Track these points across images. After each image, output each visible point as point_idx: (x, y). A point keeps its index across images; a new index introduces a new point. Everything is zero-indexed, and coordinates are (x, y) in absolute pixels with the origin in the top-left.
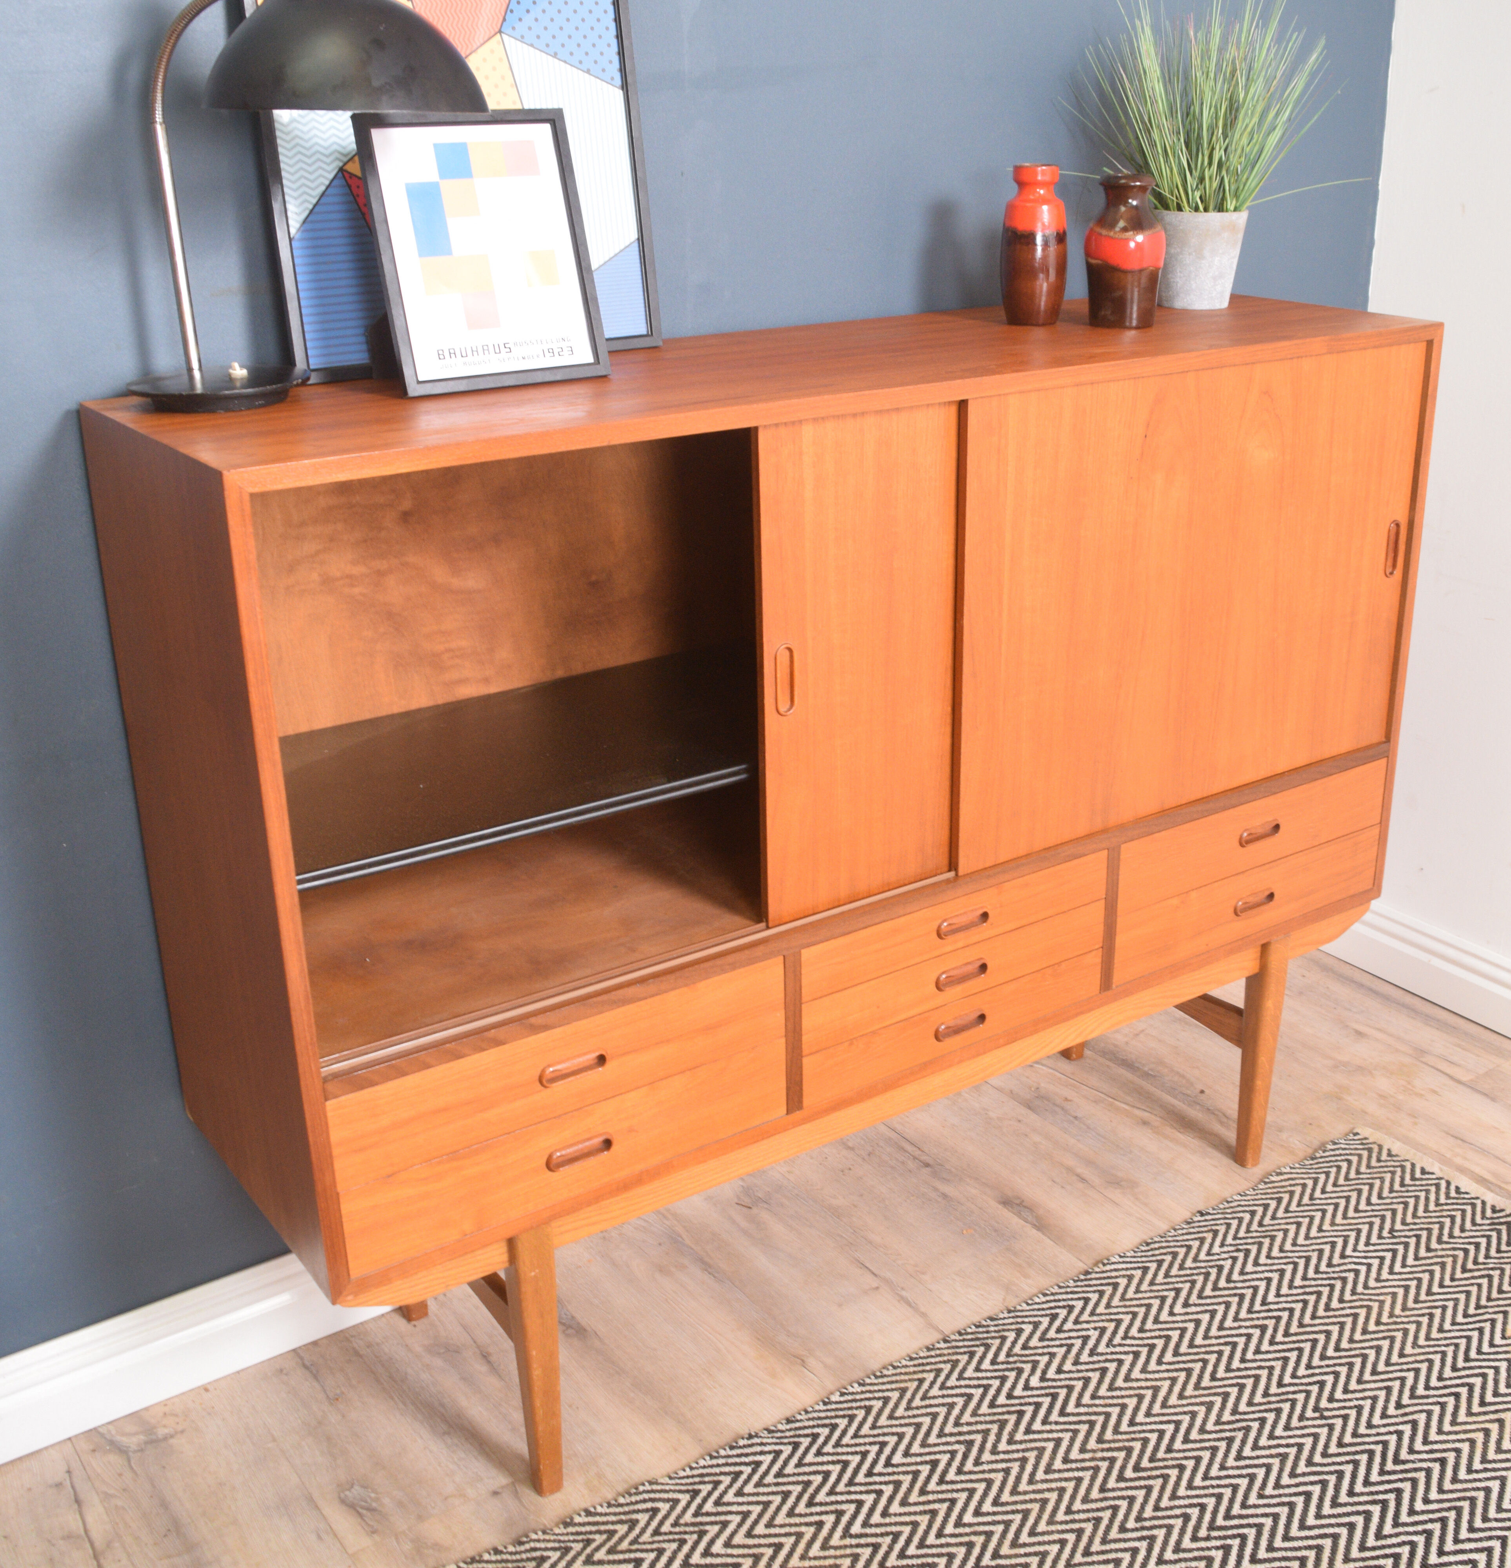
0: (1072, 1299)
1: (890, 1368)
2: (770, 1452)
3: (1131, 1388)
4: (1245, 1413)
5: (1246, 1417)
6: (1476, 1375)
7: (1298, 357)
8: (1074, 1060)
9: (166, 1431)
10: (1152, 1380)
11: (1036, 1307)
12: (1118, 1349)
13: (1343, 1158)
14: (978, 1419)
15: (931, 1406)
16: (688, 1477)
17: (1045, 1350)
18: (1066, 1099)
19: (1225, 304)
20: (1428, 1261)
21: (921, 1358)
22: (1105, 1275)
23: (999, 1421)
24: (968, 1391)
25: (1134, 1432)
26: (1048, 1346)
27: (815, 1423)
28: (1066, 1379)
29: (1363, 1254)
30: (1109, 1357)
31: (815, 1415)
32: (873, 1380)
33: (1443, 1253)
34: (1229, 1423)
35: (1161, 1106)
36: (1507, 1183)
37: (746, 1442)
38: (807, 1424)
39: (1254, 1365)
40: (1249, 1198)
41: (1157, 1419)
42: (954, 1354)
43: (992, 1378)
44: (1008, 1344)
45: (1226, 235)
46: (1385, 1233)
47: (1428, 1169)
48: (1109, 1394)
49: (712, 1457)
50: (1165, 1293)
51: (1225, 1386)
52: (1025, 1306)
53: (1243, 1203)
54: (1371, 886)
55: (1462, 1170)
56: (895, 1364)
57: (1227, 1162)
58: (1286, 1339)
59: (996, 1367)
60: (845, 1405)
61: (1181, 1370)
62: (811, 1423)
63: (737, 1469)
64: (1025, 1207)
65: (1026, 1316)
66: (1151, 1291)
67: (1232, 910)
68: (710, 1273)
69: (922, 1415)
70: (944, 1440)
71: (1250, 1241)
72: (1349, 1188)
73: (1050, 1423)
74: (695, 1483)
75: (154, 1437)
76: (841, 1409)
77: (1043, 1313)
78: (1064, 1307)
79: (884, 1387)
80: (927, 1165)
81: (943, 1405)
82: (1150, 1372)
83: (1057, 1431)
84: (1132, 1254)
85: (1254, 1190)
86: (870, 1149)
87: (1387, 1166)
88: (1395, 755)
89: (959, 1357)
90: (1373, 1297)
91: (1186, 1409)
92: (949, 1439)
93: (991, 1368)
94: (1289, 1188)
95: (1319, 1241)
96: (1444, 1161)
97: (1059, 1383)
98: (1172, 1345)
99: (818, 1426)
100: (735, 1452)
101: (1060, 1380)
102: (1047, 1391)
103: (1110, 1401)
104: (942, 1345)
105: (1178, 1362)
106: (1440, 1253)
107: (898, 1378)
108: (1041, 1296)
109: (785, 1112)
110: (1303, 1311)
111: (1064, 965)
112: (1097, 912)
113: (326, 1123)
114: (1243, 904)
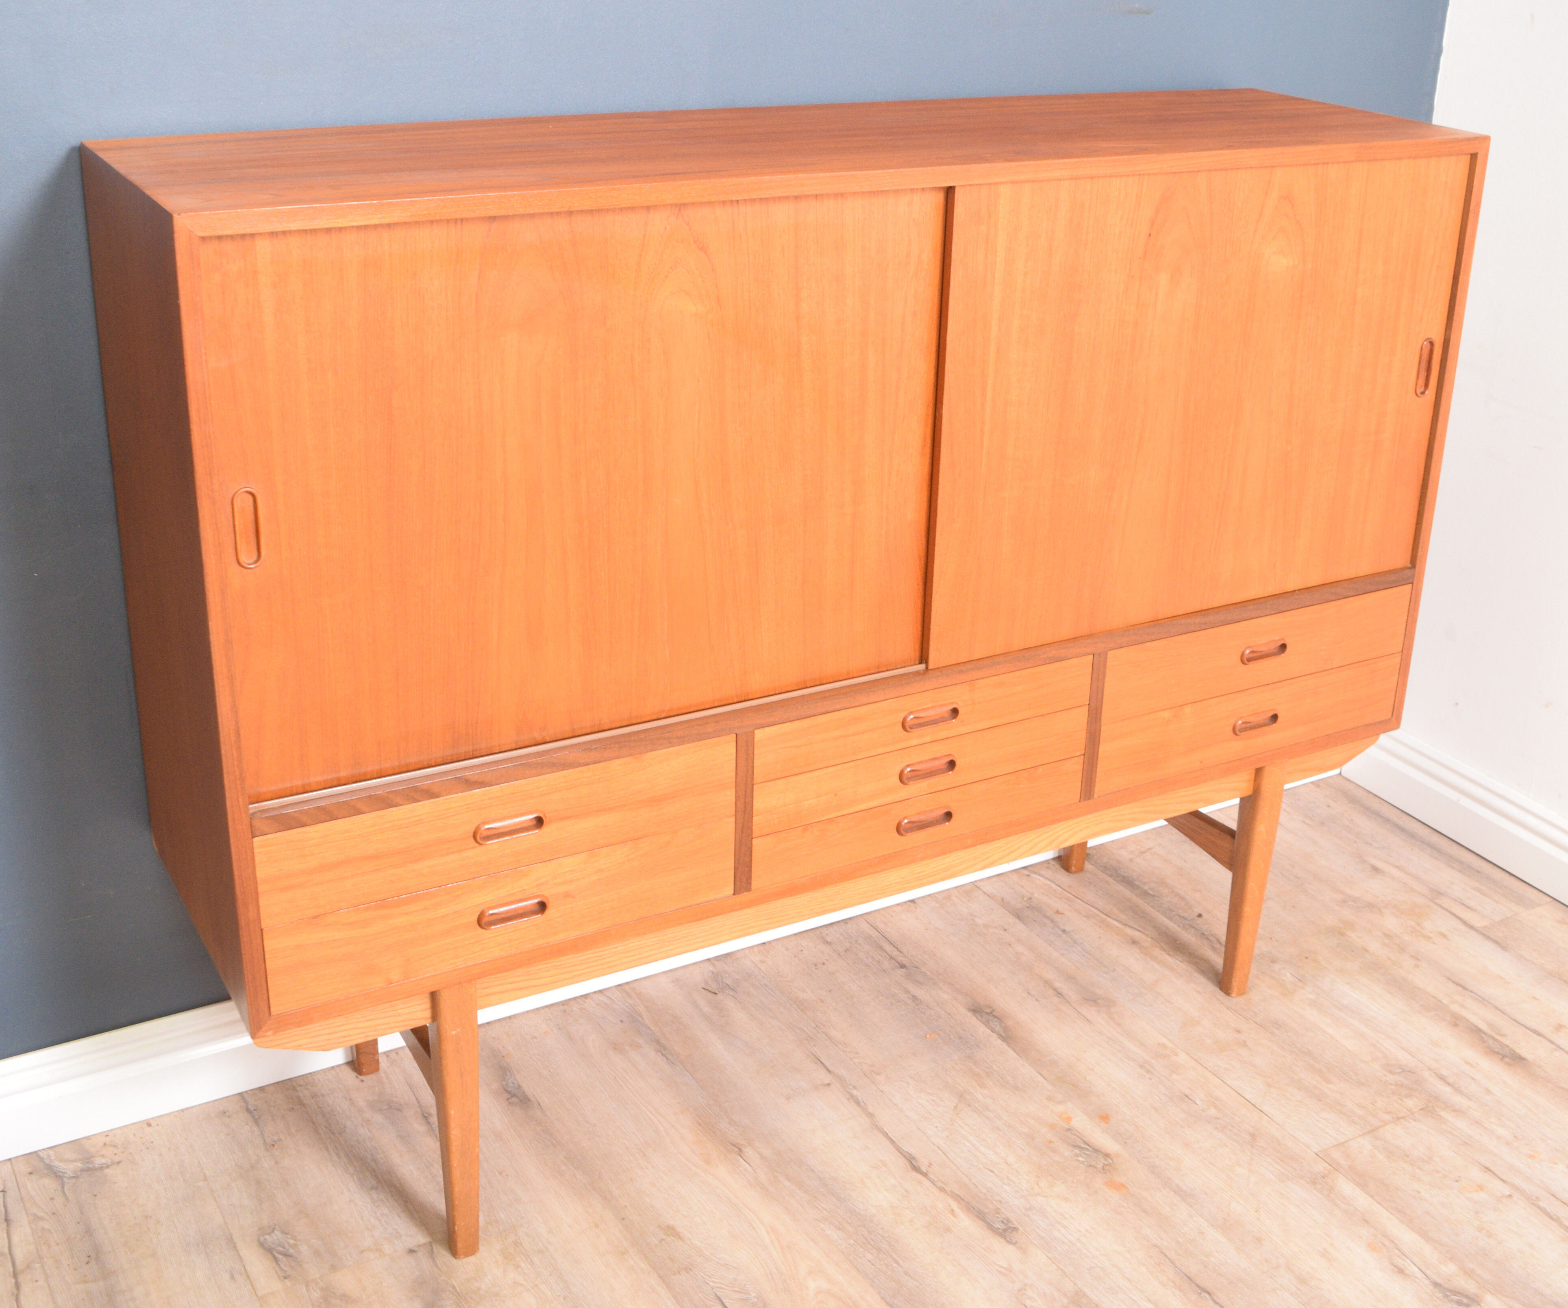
8: (1074, 872)
9: (103, 1161)
18: (1058, 912)
35: (1154, 927)
36: (1502, 1035)
54: (1388, 716)
57: (1211, 988)
64: (995, 1017)
67: (1231, 728)
68: (663, 1055)
75: (91, 1166)
80: (903, 966)
86: (848, 946)
88: (1421, 581)
109: (732, 892)
111: (1040, 770)
112: (1080, 718)
113: (253, 859)
114: (1243, 723)
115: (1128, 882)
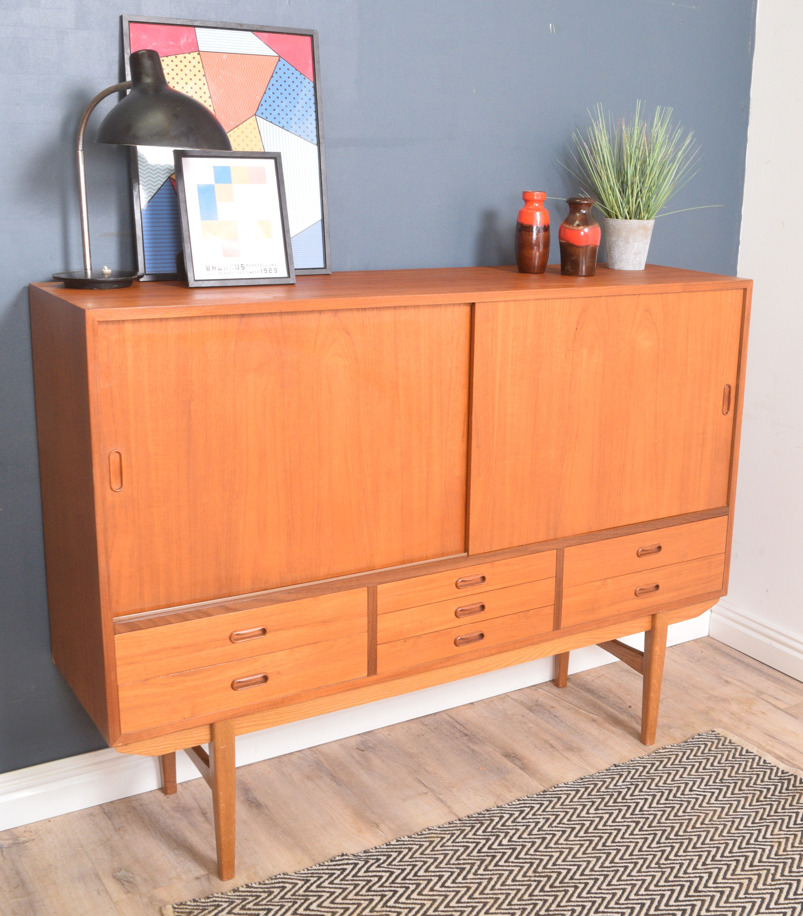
0: (534, 803)
1: (427, 830)
2: (352, 864)
3: (557, 848)
4: (617, 863)
5: (618, 865)
6: (751, 852)
7: (666, 293)
8: (561, 687)
9: (25, 839)
10: (570, 844)
11: (513, 806)
12: (554, 829)
13: (703, 742)
14: (470, 858)
15: (445, 850)
16: (305, 874)
17: (514, 827)
18: (552, 707)
19: (642, 268)
20: (739, 796)
21: (444, 827)
22: (555, 793)
23: (481, 859)
24: (467, 844)
25: (554, 869)
26: (516, 826)
27: (380, 854)
28: (522, 842)
29: (703, 790)
30: (548, 832)
31: (380, 850)
32: (416, 836)
33: (748, 792)
34: (607, 867)
35: (605, 713)
36: (794, 760)
37: (340, 858)
38: (375, 854)
39: (628, 840)
40: (645, 759)
41: (568, 863)
42: (463, 826)
43: (482, 839)
44: (494, 823)
45: (641, 231)
46: (718, 781)
47: (750, 750)
48: (545, 850)
49: (320, 865)
50: (586, 803)
51: (609, 849)
52: (507, 806)
53: (640, 762)
54: (721, 588)
55: (769, 752)
56: (430, 829)
57: (636, 742)
58: (649, 829)
59: (485, 834)
60: (398, 846)
61: (587, 840)
62: (377, 854)
63: (333, 872)
64: (517, 758)
65: (507, 810)
66: (579, 802)
67: (634, 592)
68: (335, 781)
69: (439, 854)
70: (449, 866)
71: (640, 780)
72: (703, 758)
73: (509, 862)
74: (308, 877)
75: (18, 842)
76: (395, 848)
77: (517, 809)
78: (528, 807)
79: (421, 840)
80: (466, 735)
81: (452, 850)
82: (569, 841)
83: (512, 866)
84: (572, 783)
85: (648, 756)
86: (436, 726)
87: (727, 748)
88: (733, 514)
89: (466, 828)
90: (703, 811)
91: (585, 859)
92: (451, 866)
93: (482, 834)
94: (669, 756)
95: (679, 782)
96: (760, 746)
98: (585, 828)
100: (333, 863)
101: (519, 842)
102: (511, 847)
103: (545, 854)
104: (458, 822)
105: (587, 837)
106: (746, 792)
107: (430, 835)
108: (517, 801)
109: (367, 675)
110: (662, 816)
111: (531, 612)
112: (551, 584)
113: (114, 646)
114: (640, 590)
115: (590, 691)
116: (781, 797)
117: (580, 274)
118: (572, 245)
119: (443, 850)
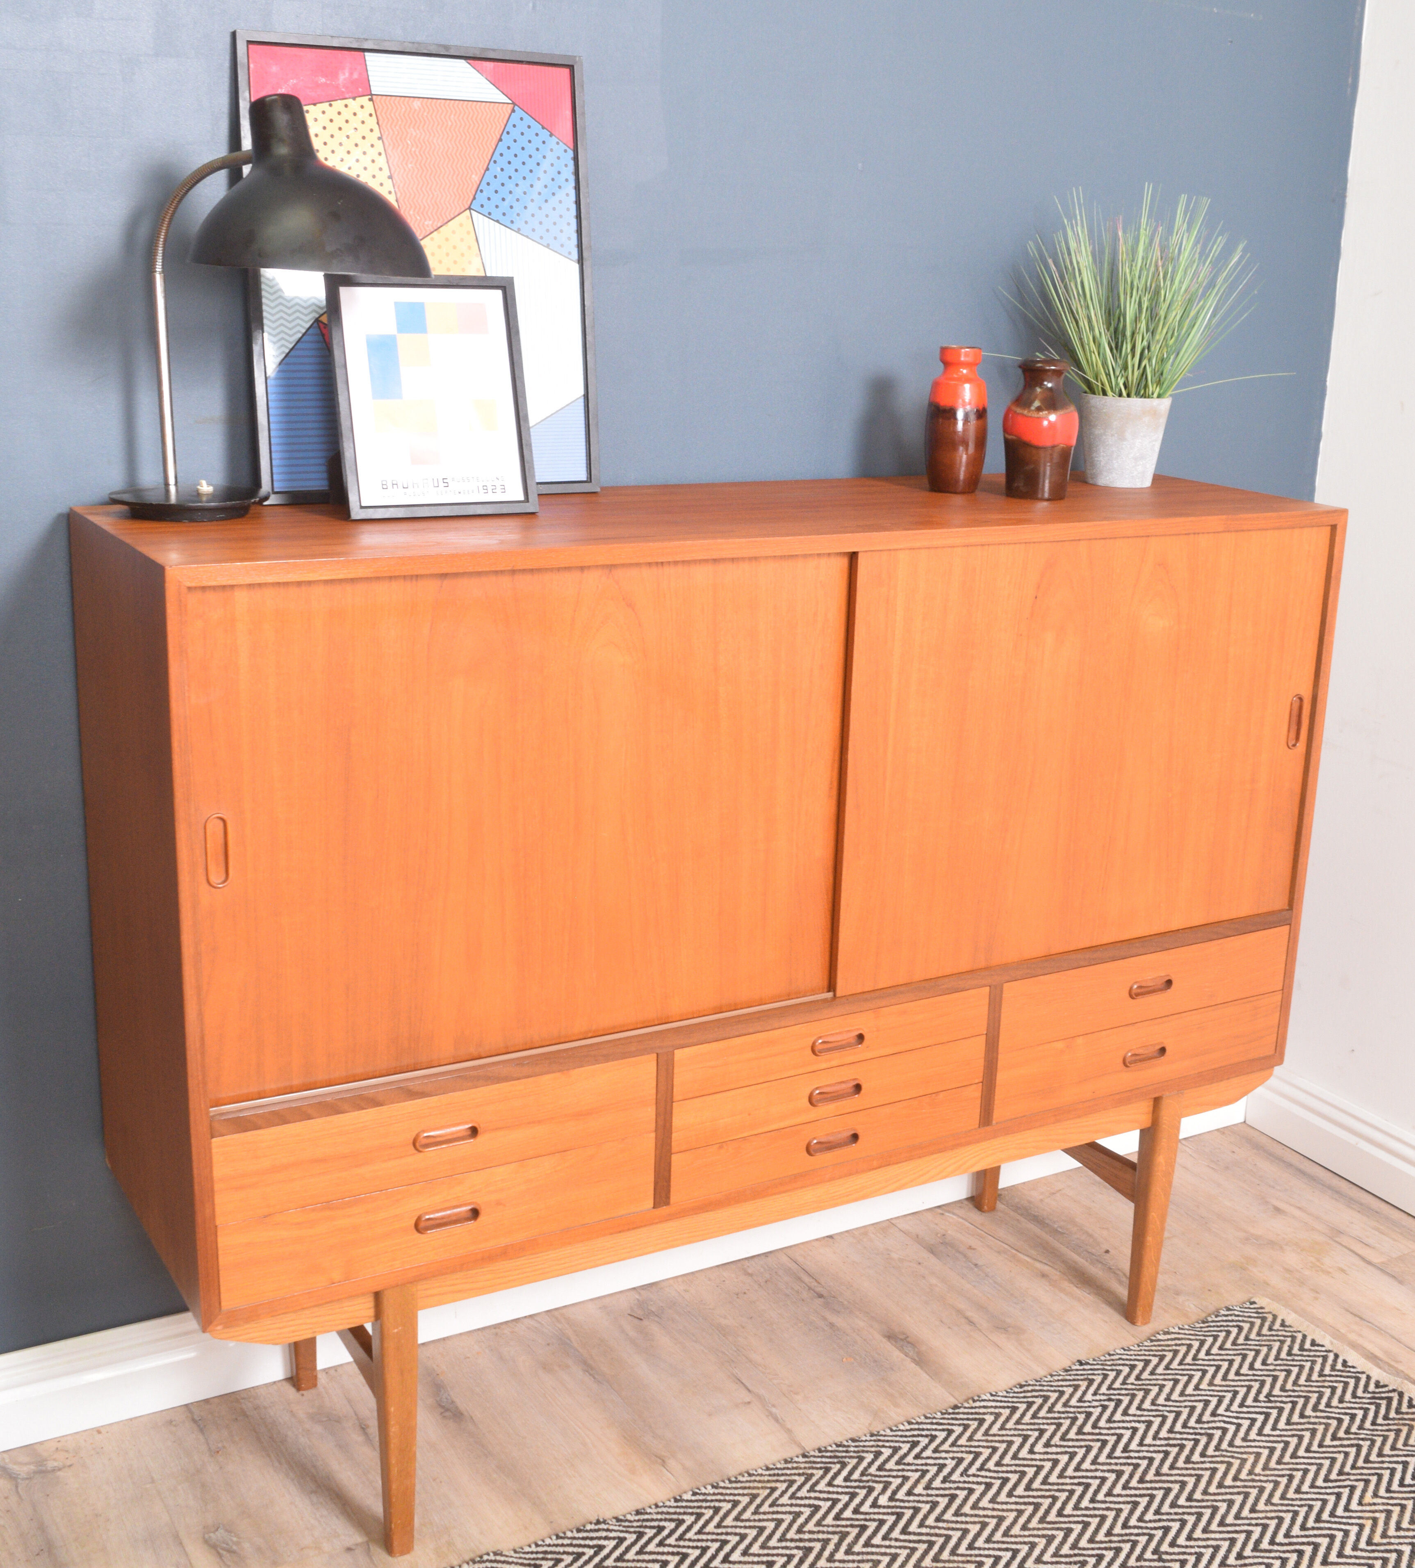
0: (936, 1430)
1: (746, 1475)
2: (614, 1538)
3: (976, 1516)
4: (1084, 1549)
5: (1084, 1552)
6: (1324, 1536)
7: (1194, 534)
8: (986, 1211)
9: (55, 1464)
10: (999, 1510)
11: (900, 1433)
12: (971, 1479)
13: (1235, 1324)
14: (821, 1529)
15: (778, 1513)
16: (532, 1553)
17: (900, 1473)
18: (970, 1248)
19: (1148, 483)
20: (1299, 1427)
21: (777, 1468)
22: (973, 1411)
23: (841, 1532)
24: (816, 1502)
25: (971, 1555)
26: (903, 1470)
27: (663, 1517)
28: (914, 1501)
29: (1235, 1415)
30: (961, 1485)
31: (665, 1510)
32: (728, 1485)
33: (1317, 1420)
34: (1066, 1556)
35: (1063, 1262)
36: (1397, 1362)
37: (593, 1527)
38: (655, 1517)
39: (1104, 1506)
40: (1132, 1353)
41: (996, 1546)
42: (810, 1468)
43: (842, 1493)
44: (864, 1464)
45: (1147, 419)
46: (1262, 1397)
47: (1318, 1341)
48: (954, 1519)
49: (558, 1537)
50: (1029, 1433)
51: (1070, 1522)
52: (888, 1432)
53: (1124, 1357)
54: (1272, 1052)
55: (1354, 1346)
56: (751, 1472)
57: (1117, 1318)
58: (1140, 1486)
59: (848, 1484)
60: (696, 1504)
61: (1030, 1504)
62: (659, 1517)
63: (580, 1550)
64: (908, 1342)
65: (888, 1441)
66: (1015, 1429)
67: (1121, 1060)
68: (590, 1375)
69: (767, 1520)
70: (784, 1544)
71: (1123, 1392)
72: (1235, 1352)
73: (891, 1539)
74: (537, 1559)
75: (44, 1468)
76: (690, 1507)
77: (905, 1439)
78: (926, 1436)
79: (736, 1492)
80: (820, 1296)
81: (790, 1513)
82: (998, 1503)
83: (896, 1547)
84: (1005, 1394)
85: (1139, 1346)
86: (767, 1276)
87: (1277, 1336)
88: (1298, 924)
89: (814, 1471)
90: (1236, 1455)
91: (1026, 1540)
92: (789, 1544)
93: (844, 1484)
94: (1174, 1348)
95: (1193, 1398)
96: (1337, 1334)
97: (906, 1504)
98: (1025, 1481)
99: (665, 1520)
100: (581, 1535)
101: (909, 1501)
102: (894, 1510)
103: (954, 1525)
104: (801, 1459)
105: (1029, 1497)
106: (1312, 1420)
107: (751, 1485)
108: (906, 1424)
109: (652, 1205)
110: (1163, 1461)
111: (941, 1095)
112: (978, 1047)
113: (211, 1158)
114: (1132, 1055)
115: (1037, 1220)
116: (1375, 1433)
117: (1040, 496)
118: (1027, 445)
119: (773, 1513)
